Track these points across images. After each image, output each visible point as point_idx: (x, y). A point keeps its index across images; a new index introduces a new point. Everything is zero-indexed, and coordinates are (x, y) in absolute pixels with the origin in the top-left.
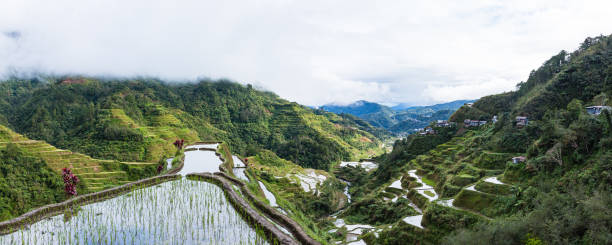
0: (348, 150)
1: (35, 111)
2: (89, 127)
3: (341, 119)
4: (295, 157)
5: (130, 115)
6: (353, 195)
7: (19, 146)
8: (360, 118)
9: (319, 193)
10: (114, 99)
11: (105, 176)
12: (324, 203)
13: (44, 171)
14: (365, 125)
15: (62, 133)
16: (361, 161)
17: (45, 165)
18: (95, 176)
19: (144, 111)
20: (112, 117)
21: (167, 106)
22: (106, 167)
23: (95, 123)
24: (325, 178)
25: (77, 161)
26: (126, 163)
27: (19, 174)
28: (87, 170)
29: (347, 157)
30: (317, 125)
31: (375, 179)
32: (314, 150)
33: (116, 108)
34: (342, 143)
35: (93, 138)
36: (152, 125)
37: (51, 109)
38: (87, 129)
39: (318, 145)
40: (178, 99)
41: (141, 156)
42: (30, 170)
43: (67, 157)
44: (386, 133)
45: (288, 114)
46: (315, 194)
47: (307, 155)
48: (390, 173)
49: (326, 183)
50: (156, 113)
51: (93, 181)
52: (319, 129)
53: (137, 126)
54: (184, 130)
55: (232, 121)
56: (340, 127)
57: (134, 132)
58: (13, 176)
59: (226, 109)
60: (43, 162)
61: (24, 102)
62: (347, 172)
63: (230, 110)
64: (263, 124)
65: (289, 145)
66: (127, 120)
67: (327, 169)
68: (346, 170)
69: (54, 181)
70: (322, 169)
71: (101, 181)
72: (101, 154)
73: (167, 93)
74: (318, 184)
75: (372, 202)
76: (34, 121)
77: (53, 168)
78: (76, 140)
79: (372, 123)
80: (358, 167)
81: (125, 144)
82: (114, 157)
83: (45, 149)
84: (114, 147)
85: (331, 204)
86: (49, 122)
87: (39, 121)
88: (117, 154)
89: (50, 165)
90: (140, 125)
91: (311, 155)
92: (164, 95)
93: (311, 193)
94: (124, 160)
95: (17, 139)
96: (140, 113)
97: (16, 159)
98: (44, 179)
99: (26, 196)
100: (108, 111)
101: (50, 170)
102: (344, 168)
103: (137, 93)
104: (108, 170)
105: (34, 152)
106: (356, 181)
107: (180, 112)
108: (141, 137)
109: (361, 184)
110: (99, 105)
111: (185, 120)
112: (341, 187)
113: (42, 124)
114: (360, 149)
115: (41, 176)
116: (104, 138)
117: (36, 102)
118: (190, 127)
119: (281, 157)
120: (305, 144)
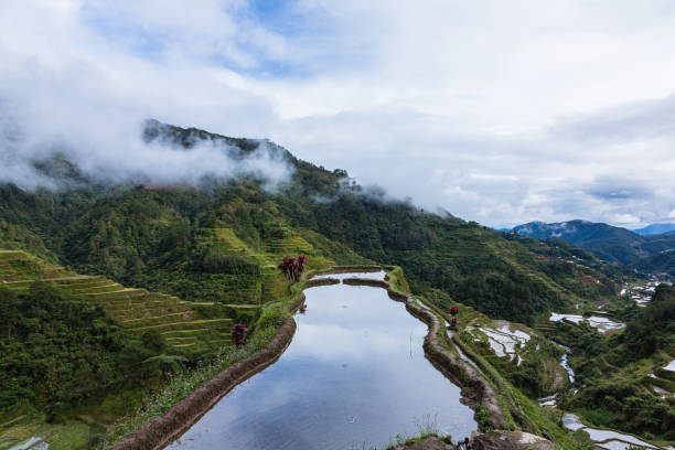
0: (563, 296)
1: (97, 231)
2: (182, 255)
3: (548, 248)
4: (477, 302)
5: (241, 237)
6: (578, 371)
7: (55, 285)
8: (579, 246)
9: (520, 360)
10: (219, 215)
11: (199, 326)
12: (530, 377)
13: (99, 324)
14: (589, 258)
15: (140, 264)
16: (588, 315)
17: (103, 315)
18: (185, 328)
19: (263, 232)
20: (216, 240)
21: (293, 225)
22: (203, 313)
23: (190, 249)
24: (528, 337)
25: (157, 305)
26: (233, 306)
27: (52, 333)
28: (172, 319)
29: (560, 307)
30: (509, 256)
31: (620, 348)
32: (508, 291)
33: (221, 226)
34: (549, 284)
35: (186, 269)
36: (273, 251)
37: (123, 228)
38: (180, 257)
39: (513, 285)
40: (310, 216)
41: (257, 295)
42: (73, 324)
43: (141, 299)
44: (627, 273)
45: (465, 238)
46: (515, 361)
47: (496, 298)
48: (653, 342)
49: (530, 345)
50: (279, 235)
51: (182, 335)
52: (514, 263)
53: (251, 253)
54: (317, 259)
55: (384, 246)
56: (546, 260)
57: (247, 261)
58: (41, 338)
59: (375, 231)
60: (98, 309)
61: (79, 216)
62: (563, 330)
63: (381, 232)
64: (428, 252)
65: (468, 283)
66: (237, 244)
67: (529, 323)
68: (563, 327)
69: (116, 340)
70: (520, 321)
71: (193, 335)
72: (198, 293)
73: (295, 207)
74: (518, 346)
75: (629, 392)
76: (93, 244)
77: (116, 318)
78: (159, 273)
79: (599, 255)
80: (583, 325)
81: (234, 278)
82: (217, 298)
83: (104, 290)
84: (217, 283)
85: (541, 379)
86: (119, 247)
87: (102, 246)
88: (220, 294)
89: (110, 314)
90: (256, 251)
91: (502, 299)
92: (291, 211)
93: (507, 357)
94: (231, 302)
95: (53, 274)
96: (257, 234)
97: (48, 308)
98: (99, 337)
99: (63, 368)
100: (210, 230)
101: (111, 322)
102: (558, 323)
103: (253, 206)
104: (205, 316)
105: (84, 293)
106: (582, 347)
107: (312, 234)
108: (257, 267)
109: (591, 353)
110: (197, 222)
111: (319, 245)
112: (557, 355)
113: (106, 251)
114: (582, 295)
115: (94, 333)
116: (203, 270)
117: (98, 216)
118: (326, 255)
119: (456, 300)
120: (493, 282)
